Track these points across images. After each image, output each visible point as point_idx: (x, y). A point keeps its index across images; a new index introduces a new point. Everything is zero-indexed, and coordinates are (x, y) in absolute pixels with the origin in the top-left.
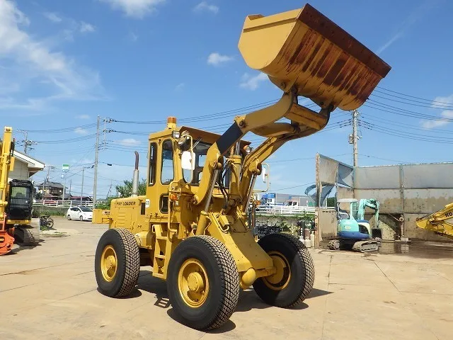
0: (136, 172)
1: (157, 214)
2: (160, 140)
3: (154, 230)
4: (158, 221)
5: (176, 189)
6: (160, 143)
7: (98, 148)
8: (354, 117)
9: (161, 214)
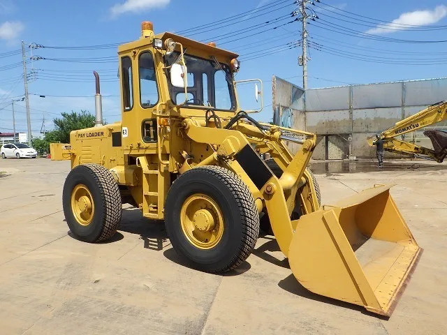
0: (98, 97)
1: (139, 145)
2: (135, 53)
3: (139, 163)
4: (141, 152)
5: (164, 112)
6: (134, 56)
7: (26, 78)
8: (303, 38)
9: (144, 145)
